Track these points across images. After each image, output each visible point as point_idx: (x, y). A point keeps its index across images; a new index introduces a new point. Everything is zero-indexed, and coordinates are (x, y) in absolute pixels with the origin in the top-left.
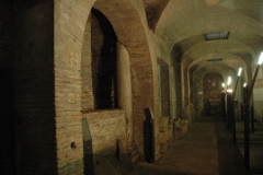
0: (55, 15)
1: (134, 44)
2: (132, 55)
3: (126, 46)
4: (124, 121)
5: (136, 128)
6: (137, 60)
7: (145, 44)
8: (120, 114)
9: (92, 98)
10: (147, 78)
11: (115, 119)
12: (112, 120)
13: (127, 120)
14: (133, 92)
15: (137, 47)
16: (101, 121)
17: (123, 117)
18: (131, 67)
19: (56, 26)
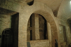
0: (19, 19)
1: (51, 22)
2: (51, 25)
3: (49, 22)
4: (49, 43)
5: (53, 45)
6: (52, 26)
7: (54, 21)
8: (47, 41)
9: (39, 36)
10: (55, 30)
11: (46, 42)
12: (44, 43)
13: (50, 43)
14: (52, 35)
15: (52, 22)
16: (40, 43)
17: (48, 42)
18: (51, 28)
19: (19, 21)
